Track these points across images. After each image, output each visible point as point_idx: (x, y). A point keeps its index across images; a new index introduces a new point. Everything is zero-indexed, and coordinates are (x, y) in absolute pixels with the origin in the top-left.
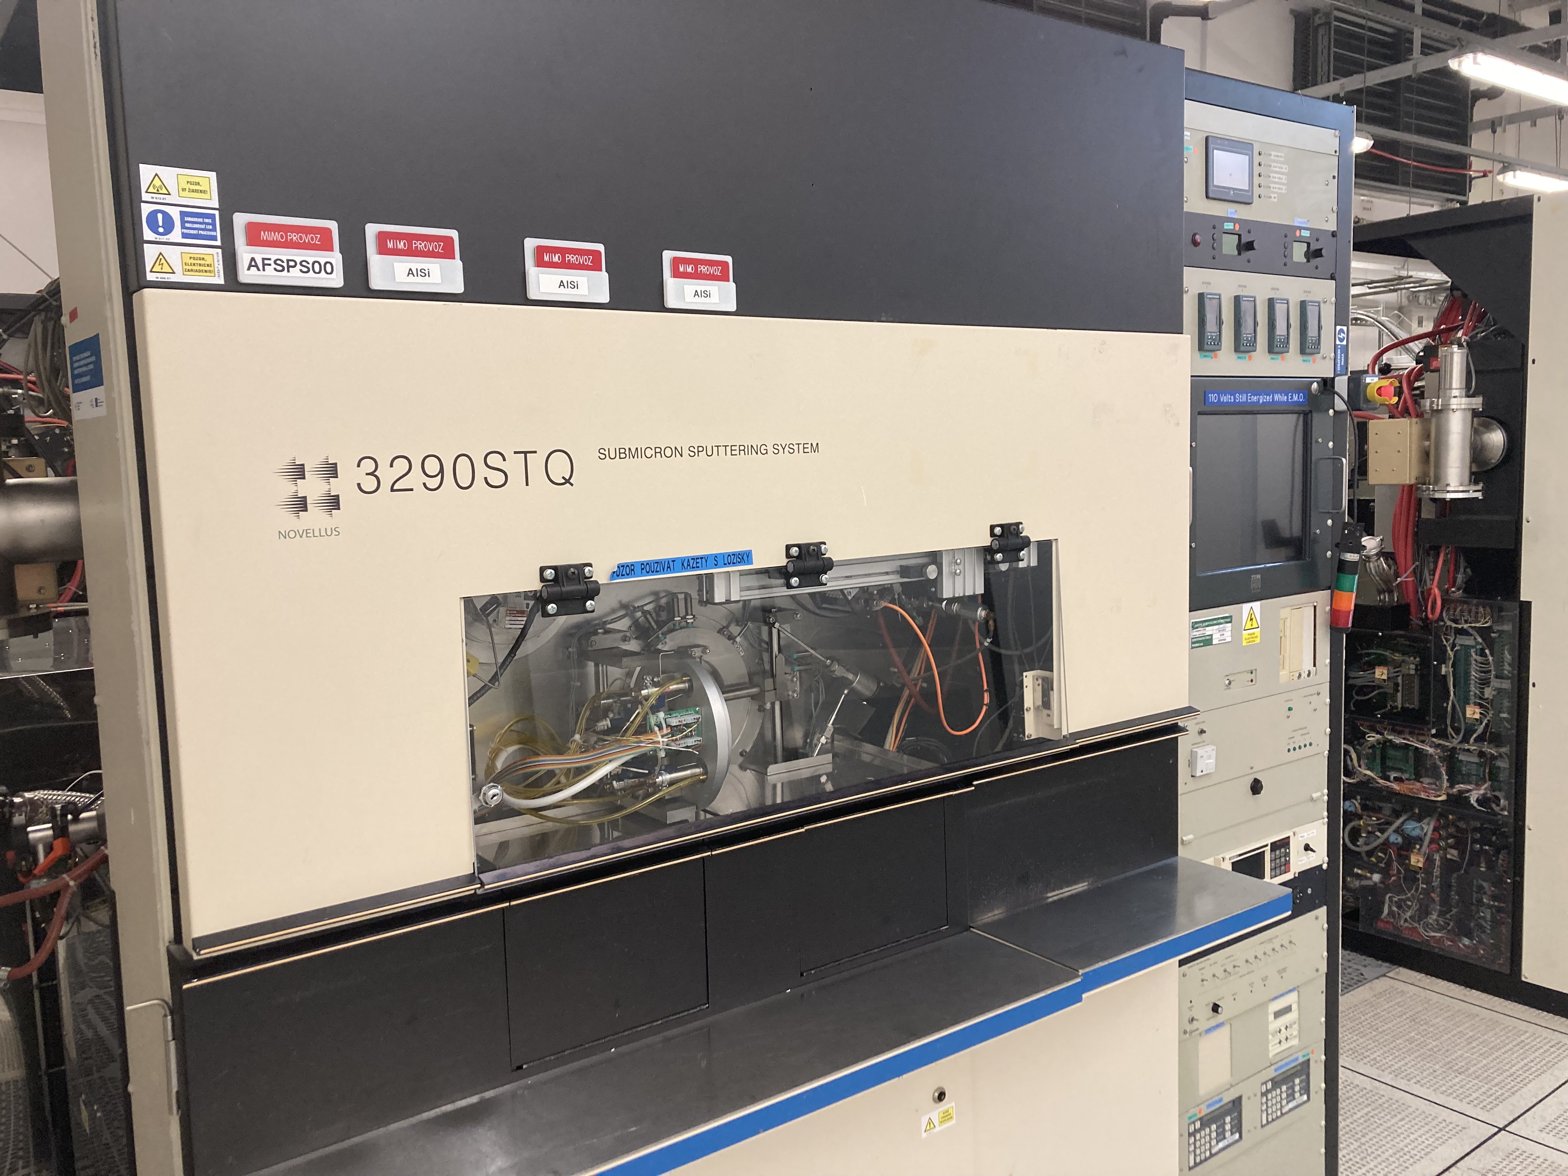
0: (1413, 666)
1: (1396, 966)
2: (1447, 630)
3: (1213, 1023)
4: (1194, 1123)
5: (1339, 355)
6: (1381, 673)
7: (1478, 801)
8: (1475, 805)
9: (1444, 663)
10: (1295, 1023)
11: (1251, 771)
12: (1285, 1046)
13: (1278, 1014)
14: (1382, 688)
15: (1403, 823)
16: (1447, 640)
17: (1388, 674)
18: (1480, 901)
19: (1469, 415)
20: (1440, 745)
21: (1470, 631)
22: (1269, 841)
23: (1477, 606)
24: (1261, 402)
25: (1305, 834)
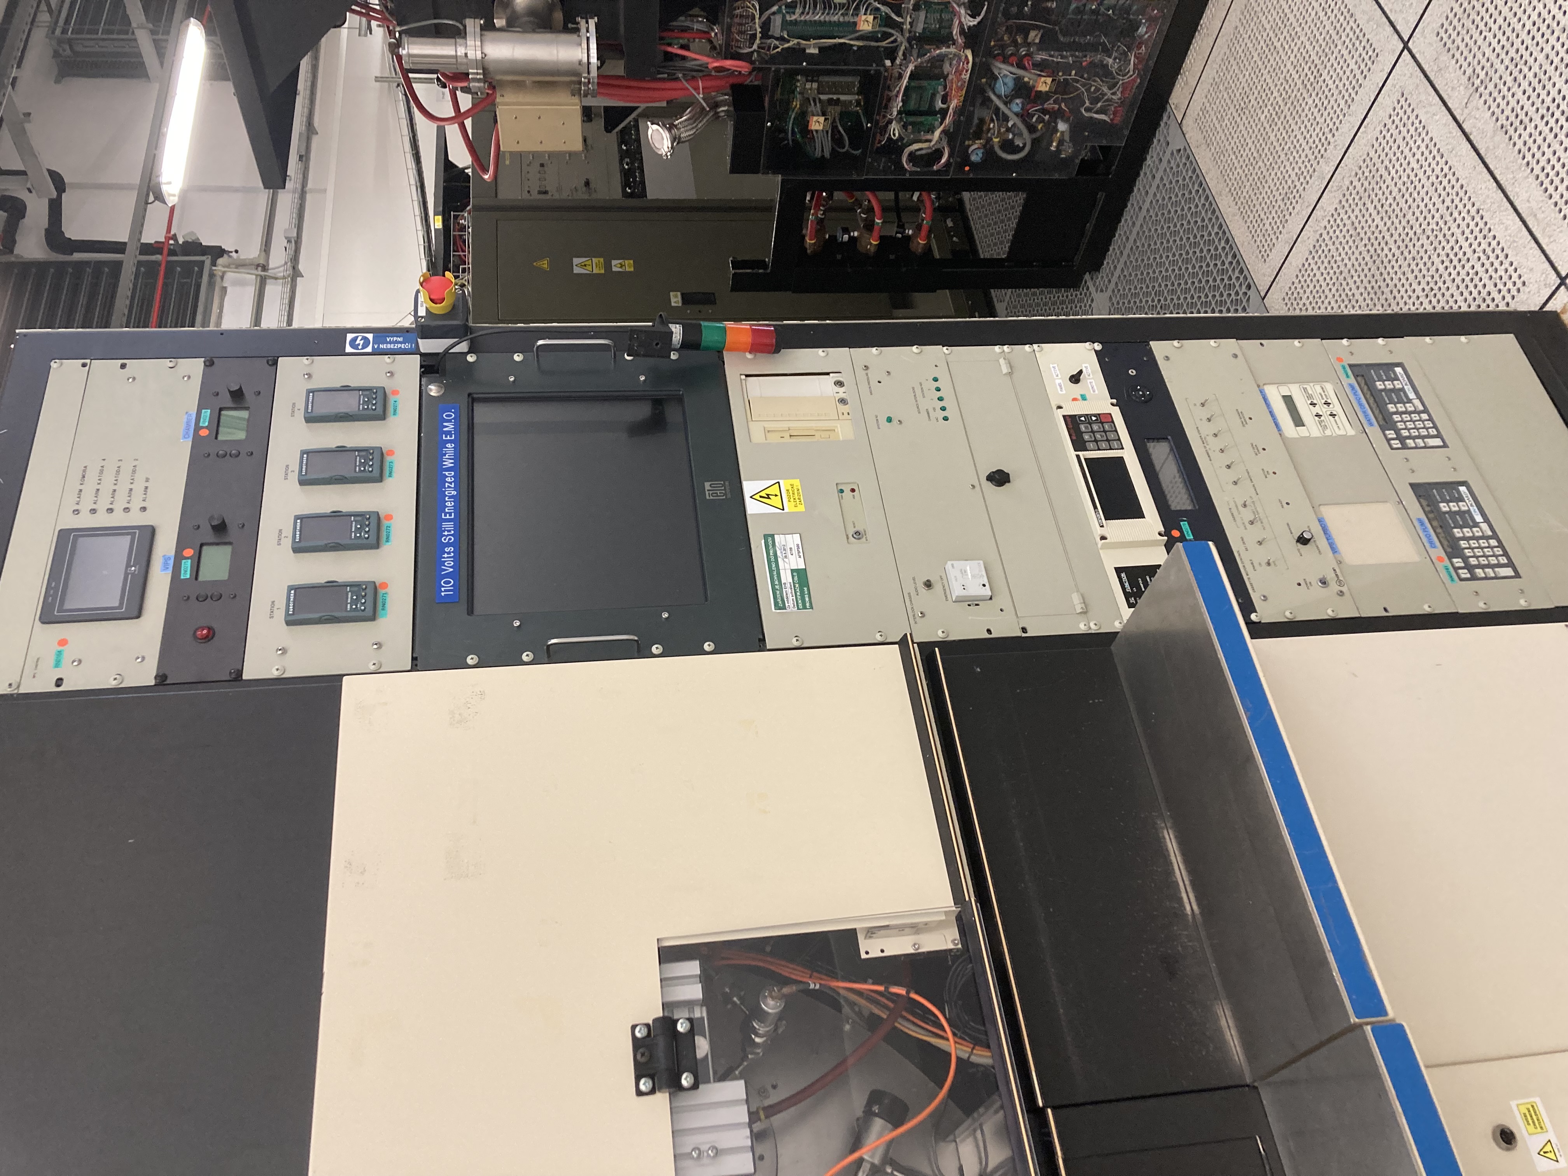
0: (808, 86)
1: (1168, 106)
2: (763, 48)
3: (1322, 542)
4: (1456, 569)
5: (389, 346)
6: (817, 123)
7: (973, 16)
8: (979, 19)
9: (804, 50)
10: (1305, 389)
11: (978, 488)
12: (1337, 408)
13: (1298, 421)
14: (834, 121)
15: (999, 97)
16: (776, 47)
17: (818, 115)
18: (1093, 12)
19: (489, 35)
20: (904, 54)
21: (764, 18)
22: (1072, 453)
23: (732, 17)
24: (455, 493)
25: (1058, 381)
